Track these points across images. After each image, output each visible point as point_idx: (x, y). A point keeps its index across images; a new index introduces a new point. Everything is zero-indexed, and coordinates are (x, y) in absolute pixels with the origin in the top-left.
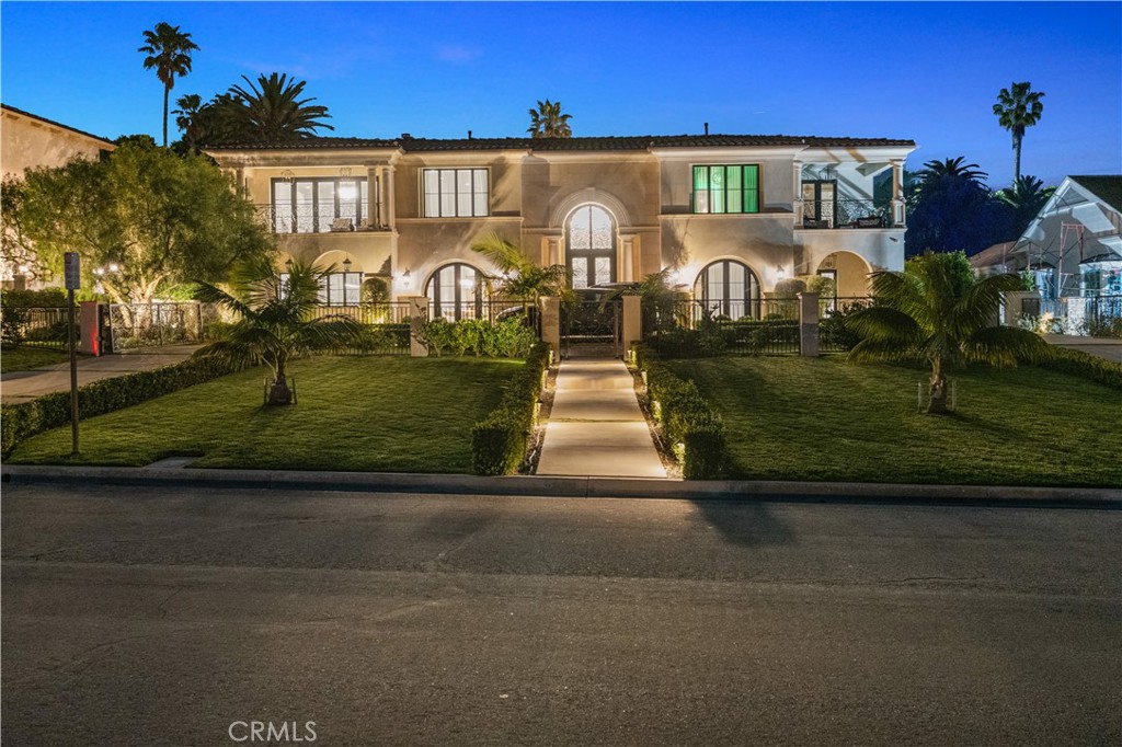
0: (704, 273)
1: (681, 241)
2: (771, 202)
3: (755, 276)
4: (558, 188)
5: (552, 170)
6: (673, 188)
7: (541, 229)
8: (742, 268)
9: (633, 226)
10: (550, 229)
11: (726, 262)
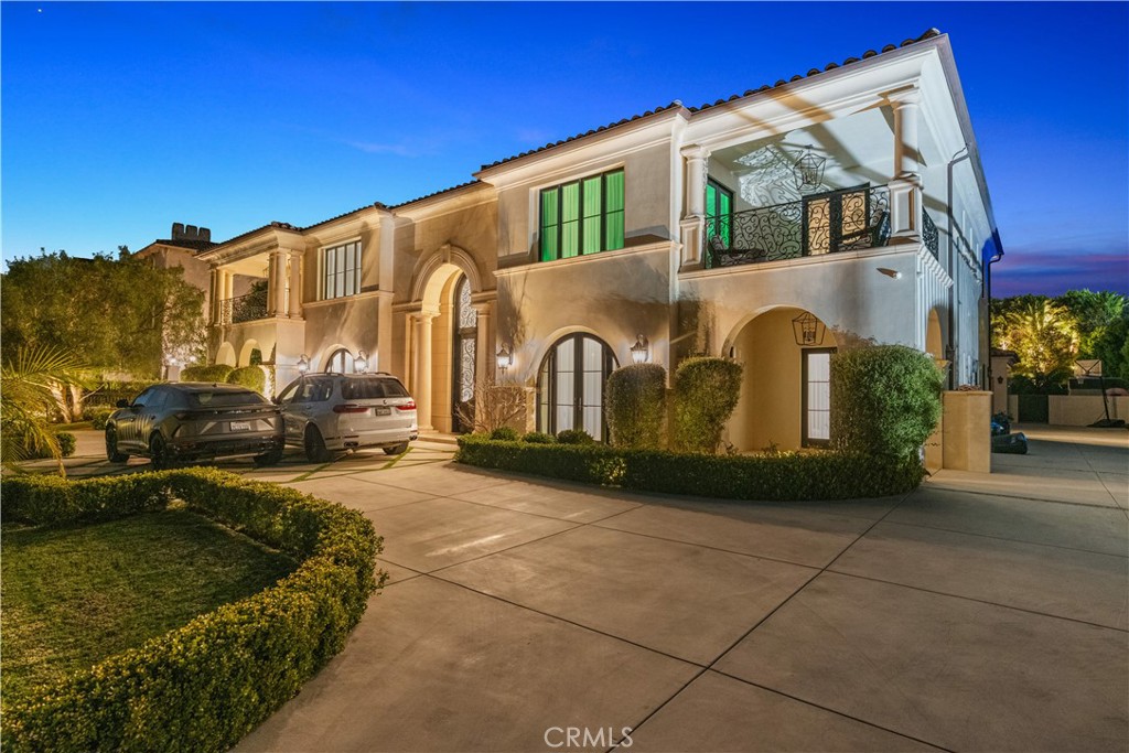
0: (552, 354)
1: (517, 306)
2: (633, 229)
3: (617, 361)
4: (422, 250)
5: (418, 231)
6: (511, 227)
7: (405, 305)
8: (600, 346)
9: (483, 291)
10: (412, 304)
11: (579, 338)
